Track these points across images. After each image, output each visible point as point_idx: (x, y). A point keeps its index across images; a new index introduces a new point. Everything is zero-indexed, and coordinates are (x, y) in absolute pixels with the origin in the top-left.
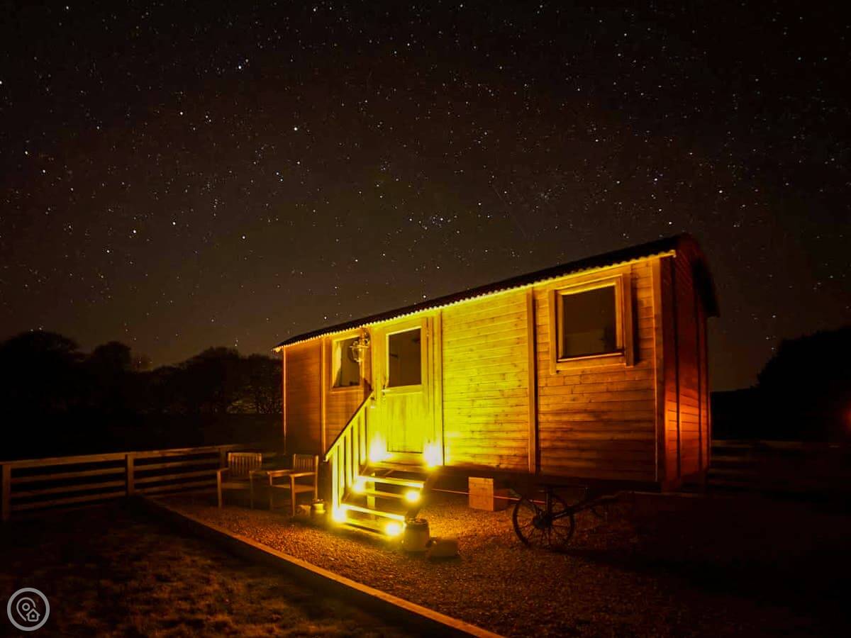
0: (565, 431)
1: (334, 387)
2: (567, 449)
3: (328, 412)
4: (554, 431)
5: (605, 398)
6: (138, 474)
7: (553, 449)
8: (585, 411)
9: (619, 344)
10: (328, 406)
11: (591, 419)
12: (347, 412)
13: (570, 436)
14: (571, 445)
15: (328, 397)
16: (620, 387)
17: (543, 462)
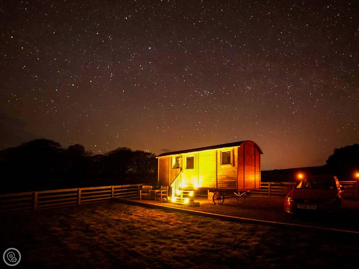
0: (222, 180)
1: (173, 168)
2: (222, 183)
3: (171, 175)
4: (220, 180)
5: (229, 173)
6: (115, 192)
7: (220, 183)
8: (225, 176)
9: (231, 163)
10: (171, 173)
11: (226, 177)
12: (176, 175)
13: (223, 181)
14: (223, 182)
15: (171, 171)
16: (231, 171)
17: (218, 186)
